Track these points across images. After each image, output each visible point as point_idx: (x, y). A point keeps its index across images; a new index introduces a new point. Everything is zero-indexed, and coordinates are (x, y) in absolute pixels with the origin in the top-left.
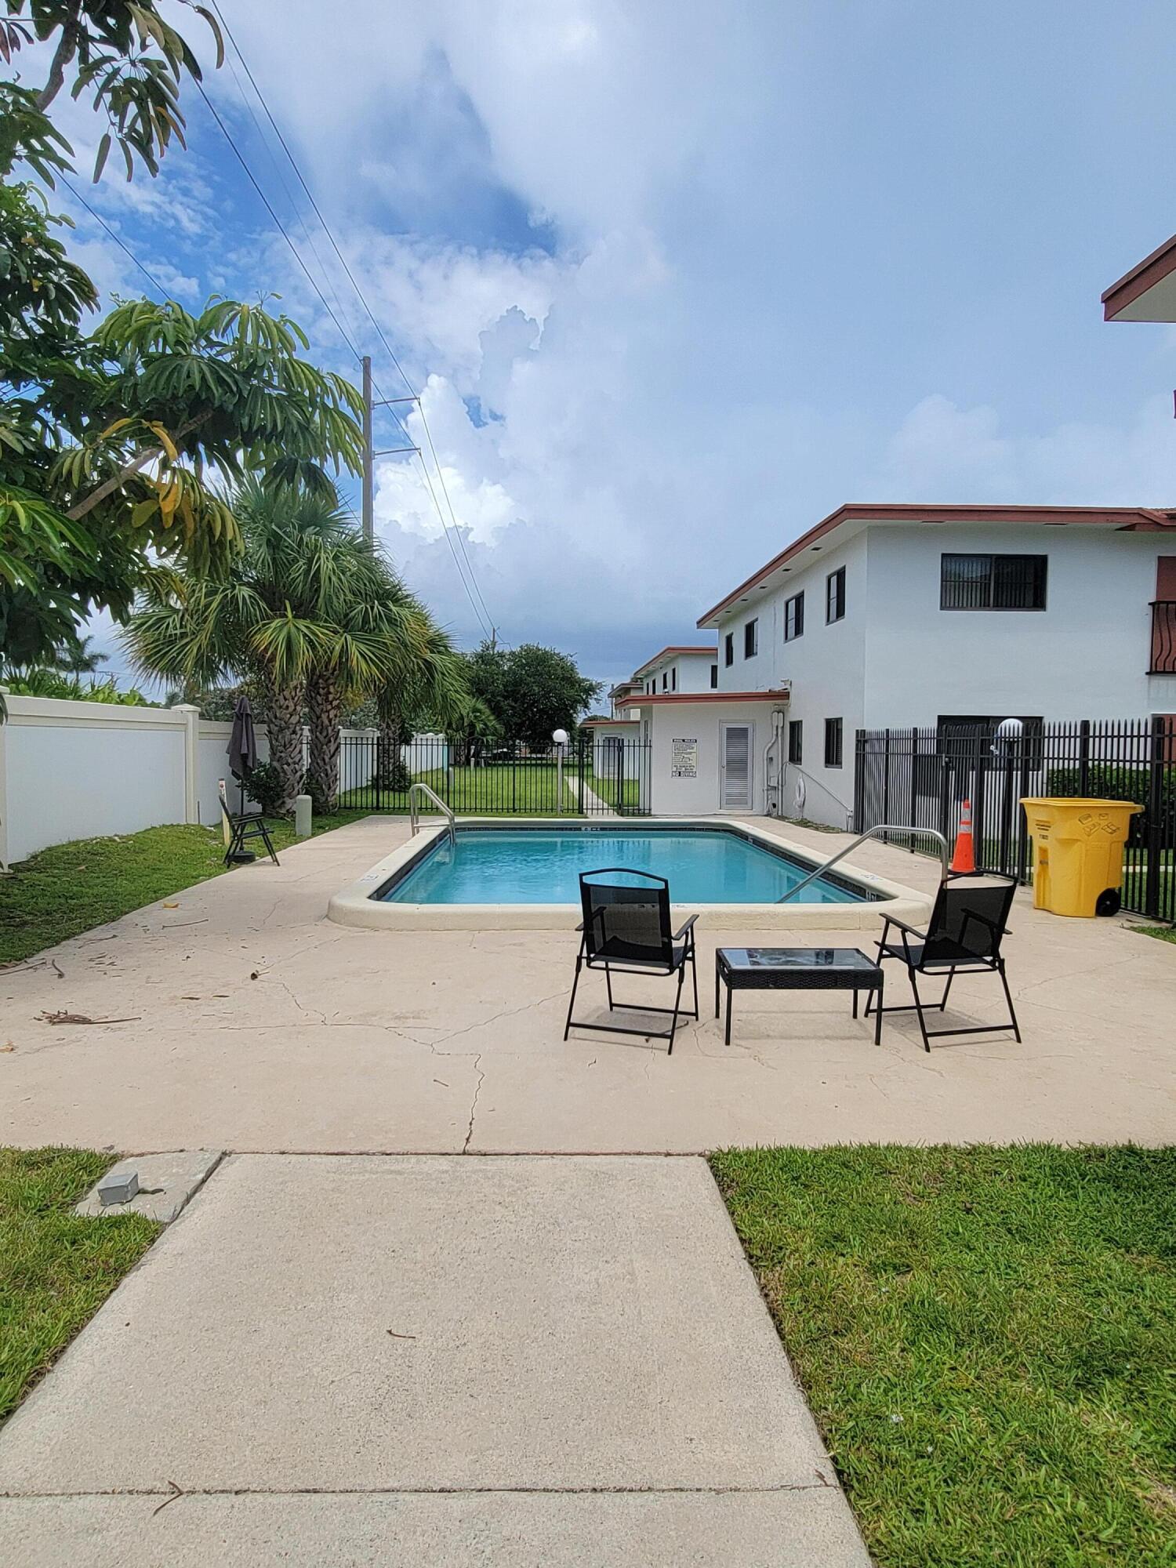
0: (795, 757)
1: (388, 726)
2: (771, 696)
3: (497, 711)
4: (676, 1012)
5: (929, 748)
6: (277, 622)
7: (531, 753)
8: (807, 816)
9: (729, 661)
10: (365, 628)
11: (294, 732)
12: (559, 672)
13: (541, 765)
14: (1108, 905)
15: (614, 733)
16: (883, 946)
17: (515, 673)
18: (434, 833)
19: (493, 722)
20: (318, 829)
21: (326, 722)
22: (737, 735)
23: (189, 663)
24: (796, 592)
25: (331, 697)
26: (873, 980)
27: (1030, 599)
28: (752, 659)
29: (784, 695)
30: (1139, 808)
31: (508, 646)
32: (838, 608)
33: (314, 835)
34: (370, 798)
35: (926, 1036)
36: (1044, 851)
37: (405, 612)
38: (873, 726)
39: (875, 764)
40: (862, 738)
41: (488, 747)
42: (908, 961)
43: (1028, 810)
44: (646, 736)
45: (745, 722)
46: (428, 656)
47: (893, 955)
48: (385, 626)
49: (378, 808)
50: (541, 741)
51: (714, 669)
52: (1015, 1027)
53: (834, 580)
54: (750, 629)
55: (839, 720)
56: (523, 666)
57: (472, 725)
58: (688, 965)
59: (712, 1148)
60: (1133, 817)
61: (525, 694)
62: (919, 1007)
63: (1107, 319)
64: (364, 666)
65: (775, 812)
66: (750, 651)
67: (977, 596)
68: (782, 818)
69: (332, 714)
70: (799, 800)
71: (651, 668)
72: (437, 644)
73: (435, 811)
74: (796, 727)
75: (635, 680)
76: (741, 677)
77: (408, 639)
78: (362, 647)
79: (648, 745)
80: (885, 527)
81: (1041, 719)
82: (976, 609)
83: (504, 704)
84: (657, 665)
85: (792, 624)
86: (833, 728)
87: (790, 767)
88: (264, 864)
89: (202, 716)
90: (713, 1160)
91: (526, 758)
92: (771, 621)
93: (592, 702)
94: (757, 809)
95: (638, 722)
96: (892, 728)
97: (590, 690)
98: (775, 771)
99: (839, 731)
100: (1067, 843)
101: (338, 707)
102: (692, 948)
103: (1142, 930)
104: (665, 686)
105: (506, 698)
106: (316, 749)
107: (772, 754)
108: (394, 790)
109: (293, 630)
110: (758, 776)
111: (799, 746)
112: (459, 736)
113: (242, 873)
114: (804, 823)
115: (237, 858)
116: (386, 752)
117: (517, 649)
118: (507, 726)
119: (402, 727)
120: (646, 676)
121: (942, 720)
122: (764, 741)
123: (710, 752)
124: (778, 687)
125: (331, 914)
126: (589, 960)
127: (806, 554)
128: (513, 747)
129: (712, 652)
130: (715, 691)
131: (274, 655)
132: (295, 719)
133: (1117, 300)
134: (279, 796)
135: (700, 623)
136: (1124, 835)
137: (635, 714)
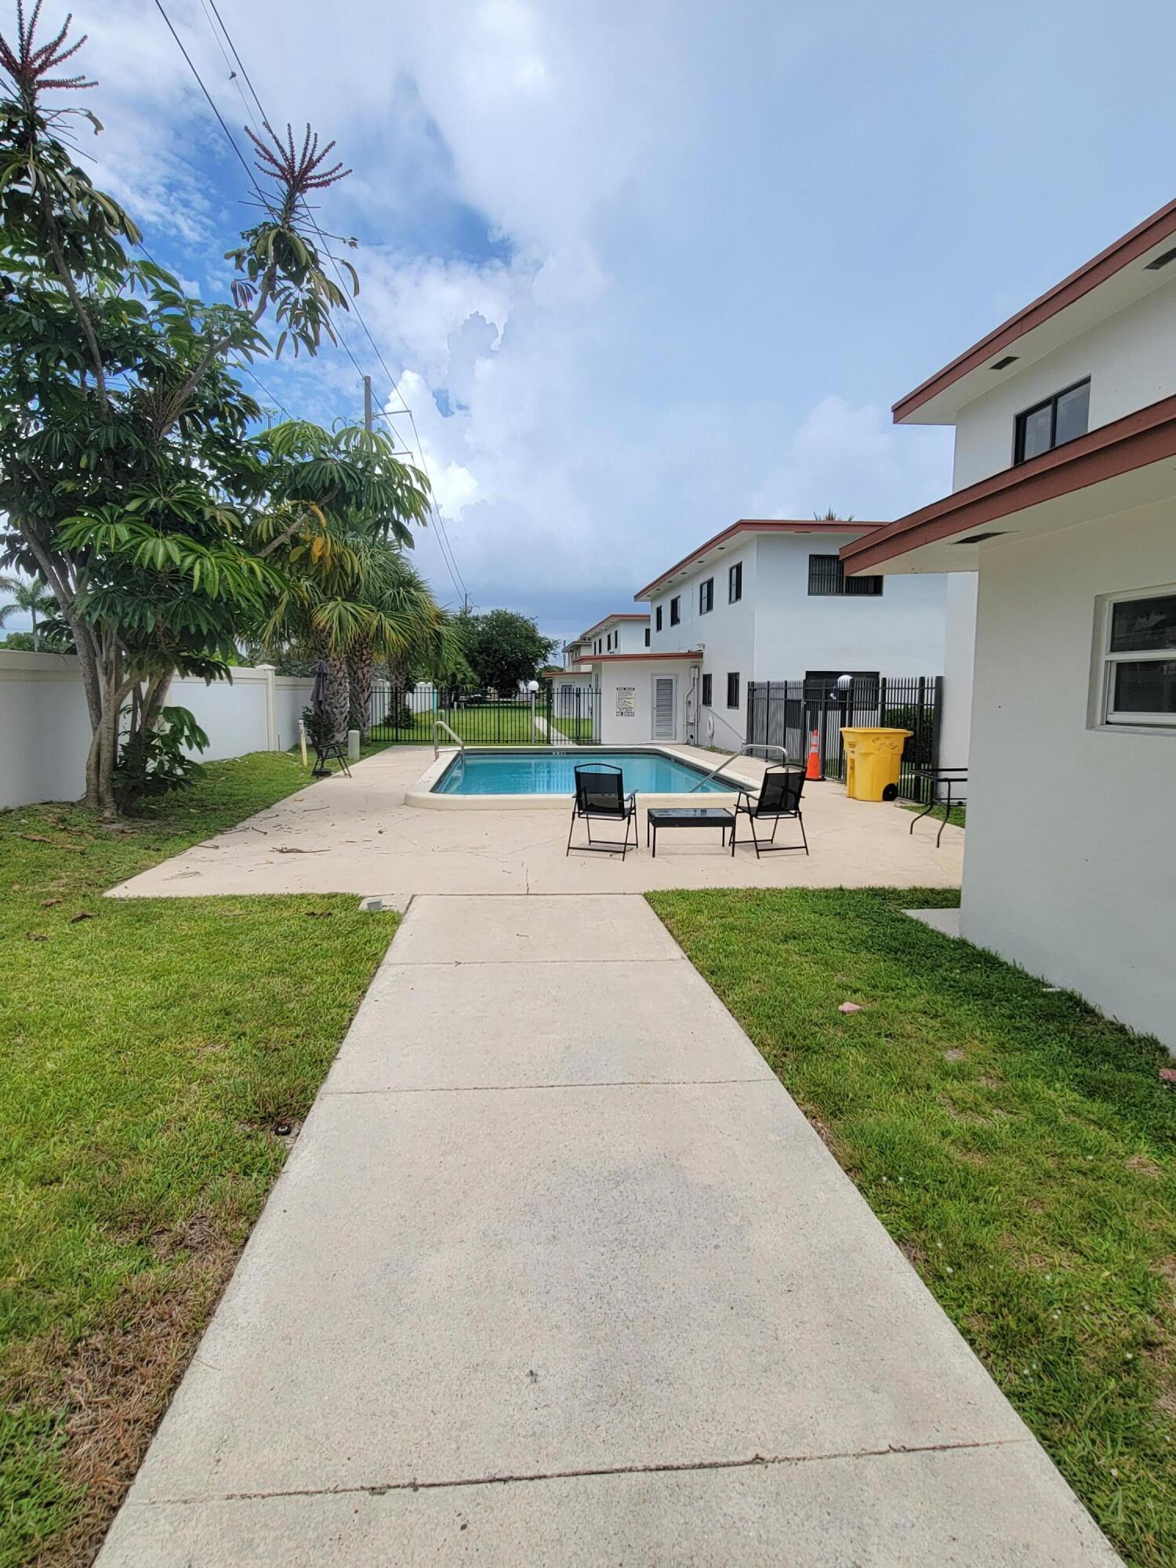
0: (707, 701)
1: (397, 678)
2: (689, 655)
3: (473, 663)
4: (626, 844)
5: (798, 695)
6: (331, 605)
7: (500, 697)
8: (715, 743)
9: (659, 627)
10: (395, 609)
11: (341, 684)
12: (524, 632)
13: (511, 708)
14: (890, 793)
15: (567, 681)
16: (738, 807)
17: (487, 633)
18: (452, 756)
19: (470, 673)
20: (363, 755)
21: (361, 676)
22: (665, 687)
23: (267, 635)
24: (708, 578)
25: (364, 658)
26: (730, 822)
27: (871, 588)
28: (676, 627)
29: (699, 655)
30: (910, 733)
31: (482, 611)
32: (737, 593)
33: (361, 759)
34: (391, 733)
35: (758, 851)
36: (853, 761)
37: (422, 596)
38: (758, 679)
39: (761, 706)
40: (752, 689)
41: (467, 693)
42: (749, 813)
43: (844, 735)
44: (597, 685)
45: (670, 674)
46: (437, 627)
47: (744, 811)
48: (408, 606)
49: (397, 740)
50: (508, 688)
51: (648, 631)
52: (806, 847)
53: (734, 571)
54: (674, 604)
55: (737, 674)
56: (493, 628)
57: (454, 675)
58: (632, 817)
59: (645, 891)
60: (907, 740)
61: (496, 650)
62: (755, 841)
63: (895, 422)
64: (394, 637)
65: (692, 741)
66: (675, 620)
67: (834, 586)
68: (697, 746)
69: (365, 670)
70: (709, 732)
71: (597, 630)
72: (440, 618)
73: (450, 741)
74: (707, 678)
75: (583, 638)
76: (669, 640)
77: (425, 617)
78: (392, 622)
79: (598, 693)
80: (766, 536)
81: (878, 673)
82: (833, 595)
83: (480, 658)
84: (603, 627)
85: (705, 601)
86: (733, 679)
87: (704, 709)
88: (338, 777)
89: (278, 673)
90: (646, 896)
91: (498, 702)
92: (689, 600)
93: (550, 656)
94: (680, 739)
95: (590, 673)
96: (771, 681)
97: (549, 646)
98: (692, 711)
99: (737, 681)
100: (866, 755)
101: (369, 665)
102: (634, 808)
103: (905, 808)
104: (609, 648)
105: (480, 653)
106: (354, 698)
107: (691, 698)
108: (402, 727)
109: (343, 610)
110: (680, 715)
111: (710, 692)
112: (444, 684)
113: (326, 782)
114: (713, 749)
115: (321, 774)
116: (396, 696)
117: (488, 613)
118: (482, 676)
119: (407, 679)
120: (594, 636)
121: (810, 674)
122: (685, 689)
123: (644, 699)
124: (695, 649)
125: (407, 801)
126: (579, 814)
127: (715, 551)
128: (485, 693)
129: (646, 619)
130: (647, 651)
131: (331, 628)
132: (341, 674)
133: (901, 411)
134: (331, 731)
135: (637, 597)
136: (900, 750)
137: (586, 668)
